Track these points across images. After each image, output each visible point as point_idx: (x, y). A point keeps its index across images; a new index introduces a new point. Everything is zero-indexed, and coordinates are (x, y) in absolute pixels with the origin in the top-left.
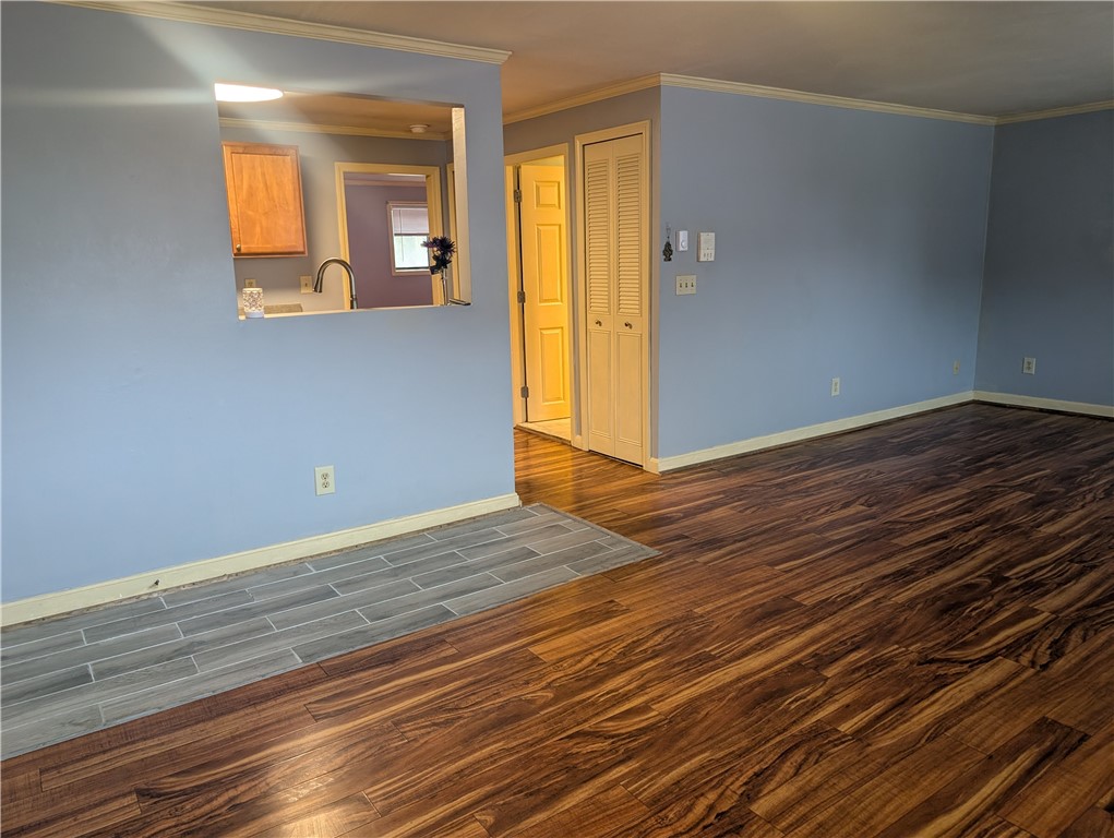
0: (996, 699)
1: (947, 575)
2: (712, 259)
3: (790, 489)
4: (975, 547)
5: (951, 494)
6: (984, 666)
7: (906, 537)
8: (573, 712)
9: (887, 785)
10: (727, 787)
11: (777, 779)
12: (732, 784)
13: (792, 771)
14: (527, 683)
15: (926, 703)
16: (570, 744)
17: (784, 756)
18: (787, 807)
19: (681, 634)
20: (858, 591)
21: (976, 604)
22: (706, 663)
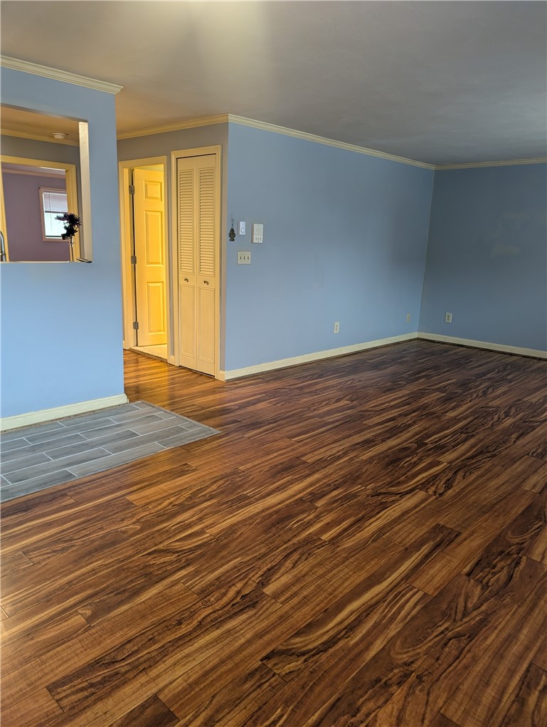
0: (413, 515)
1: (392, 442)
2: (261, 242)
3: (306, 390)
4: (410, 426)
5: (400, 394)
6: (408, 496)
7: (371, 420)
8: (153, 538)
9: (347, 570)
10: (250, 579)
11: (281, 571)
12: (253, 576)
13: (291, 566)
14: (123, 520)
15: (374, 519)
16: (149, 558)
17: (287, 557)
18: (286, 588)
19: (229, 484)
20: (340, 453)
21: (407, 459)
22: (244, 501)
